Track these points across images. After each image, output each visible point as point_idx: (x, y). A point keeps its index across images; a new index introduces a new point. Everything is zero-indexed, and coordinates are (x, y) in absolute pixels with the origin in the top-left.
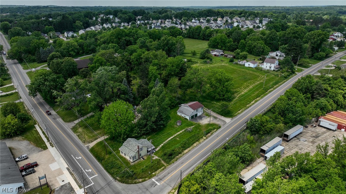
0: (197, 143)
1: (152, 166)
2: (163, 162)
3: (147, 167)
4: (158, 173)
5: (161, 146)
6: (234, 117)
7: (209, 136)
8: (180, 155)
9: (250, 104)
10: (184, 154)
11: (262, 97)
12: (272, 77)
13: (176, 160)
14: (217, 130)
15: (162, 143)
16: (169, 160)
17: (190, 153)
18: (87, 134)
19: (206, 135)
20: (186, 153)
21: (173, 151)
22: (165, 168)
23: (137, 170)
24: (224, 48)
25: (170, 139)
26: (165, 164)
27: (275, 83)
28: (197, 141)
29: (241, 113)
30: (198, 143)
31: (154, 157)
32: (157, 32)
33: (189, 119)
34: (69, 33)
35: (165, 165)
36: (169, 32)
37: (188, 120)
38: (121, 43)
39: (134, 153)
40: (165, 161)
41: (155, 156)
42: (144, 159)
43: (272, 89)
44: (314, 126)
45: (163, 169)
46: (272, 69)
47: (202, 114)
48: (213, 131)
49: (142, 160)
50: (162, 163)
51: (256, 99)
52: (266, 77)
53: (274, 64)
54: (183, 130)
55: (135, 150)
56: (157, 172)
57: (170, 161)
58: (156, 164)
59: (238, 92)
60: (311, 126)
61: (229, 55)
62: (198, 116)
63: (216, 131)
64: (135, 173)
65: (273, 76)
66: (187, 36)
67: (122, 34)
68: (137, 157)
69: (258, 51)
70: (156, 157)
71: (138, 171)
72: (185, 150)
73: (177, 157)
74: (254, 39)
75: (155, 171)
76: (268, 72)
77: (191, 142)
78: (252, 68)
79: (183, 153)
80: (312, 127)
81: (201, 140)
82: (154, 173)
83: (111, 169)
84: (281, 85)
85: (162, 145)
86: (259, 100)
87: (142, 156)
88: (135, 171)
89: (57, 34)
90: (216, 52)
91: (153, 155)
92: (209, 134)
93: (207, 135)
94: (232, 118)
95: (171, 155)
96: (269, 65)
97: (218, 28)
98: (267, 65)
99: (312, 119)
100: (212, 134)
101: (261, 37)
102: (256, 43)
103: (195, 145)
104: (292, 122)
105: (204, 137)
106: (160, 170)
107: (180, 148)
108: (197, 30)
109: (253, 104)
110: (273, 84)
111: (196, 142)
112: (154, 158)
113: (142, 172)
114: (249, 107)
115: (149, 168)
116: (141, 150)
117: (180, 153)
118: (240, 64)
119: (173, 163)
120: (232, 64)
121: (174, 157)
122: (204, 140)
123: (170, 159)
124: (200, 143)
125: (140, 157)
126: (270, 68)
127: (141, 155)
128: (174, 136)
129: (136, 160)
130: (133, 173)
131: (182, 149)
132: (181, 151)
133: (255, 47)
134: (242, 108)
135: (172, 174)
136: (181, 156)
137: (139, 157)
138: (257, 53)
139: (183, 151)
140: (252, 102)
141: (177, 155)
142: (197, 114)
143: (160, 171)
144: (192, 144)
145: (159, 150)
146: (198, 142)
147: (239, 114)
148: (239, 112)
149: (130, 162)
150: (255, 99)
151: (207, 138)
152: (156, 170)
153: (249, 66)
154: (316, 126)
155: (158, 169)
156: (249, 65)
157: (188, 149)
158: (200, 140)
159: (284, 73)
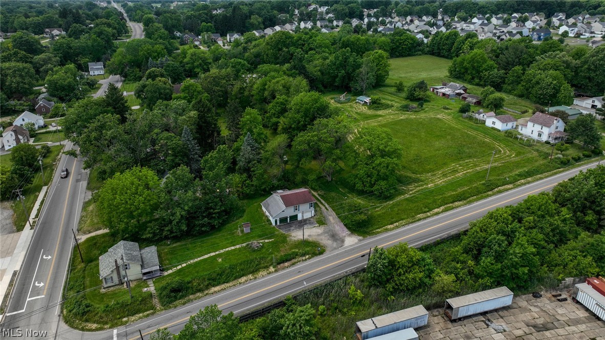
0: (250, 276)
1: (127, 305)
2: (156, 301)
3: (119, 304)
4: (133, 321)
5: (179, 267)
6: (368, 237)
7: (284, 268)
8: (199, 294)
9: (429, 214)
10: (207, 294)
11: (470, 202)
12: (530, 156)
13: (184, 303)
14: (309, 258)
15: (186, 263)
16: (168, 299)
17: (223, 294)
18: (94, 217)
19: (279, 263)
20: (212, 293)
21: (189, 282)
22: (153, 313)
24: (477, 80)
25: (206, 256)
26: (158, 306)
27: (527, 172)
28: (252, 273)
29: (393, 229)
30: (252, 278)
32: (362, 39)
34: (233, 36)
35: (157, 308)
36: (389, 41)
37: (271, 223)
38: (280, 58)
39: (110, 271)
40: (160, 299)
41: (151, 285)
43: (510, 186)
44: (563, 296)
45: (148, 315)
46: (544, 138)
47: (310, 218)
48: (301, 258)
49: (126, 287)
50: (153, 302)
51: (451, 205)
52: (516, 156)
53: (549, 127)
54: (244, 245)
56: (133, 318)
57: (171, 302)
58: (138, 302)
59: (423, 181)
60: (553, 296)
61: (471, 97)
62: (298, 219)
63: (306, 260)
65: (535, 154)
66: (428, 51)
67: (284, 42)
68: (116, 281)
69: (541, 94)
70: (150, 288)
71: (101, 306)
72: (215, 286)
74: (545, 65)
75: (130, 315)
76: (530, 143)
77: (238, 272)
78: (499, 131)
79: (206, 292)
80: (553, 299)
81: (263, 273)
82: (125, 319)
84: (541, 179)
85: (184, 265)
86: (460, 206)
88: (95, 306)
89: (213, 37)
90: (449, 88)
91: (149, 283)
92: (286, 264)
93: (282, 265)
94: (364, 237)
95: (178, 290)
96: (538, 128)
97: (508, 37)
98: (533, 129)
99: (564, 280)
100: (293, 264)
101: (566, 62)
102: (543, 76)
103: (243, 279)
104: (491, 277)
105: (271, 268)
106: (141, 315)
107: (203, 281)
108: (447, 40)
109: (437, 214)
110: (519, 175)
111: (249, 274)
112: (147, 289)
113: (104, 311)
114: (420, 220)
115: (120, 307)
117: (200, 291)
118: (476, 119)
119: (176, 307)
120: (461, 118)
121: (184, 296)
122: (268, 274)
123: (173, 298)
124: (255, 278)
126: (540, 135)
128: (217, 253)
129: (113, 284)
131: (208, 282)
132: (202, 286)
133: (538, 83)
134: (402, 219)
135: (153, 330)
136: (199, 298)
137: (120, 280)
138: (539, 97)
139: (208, 287)
140: (436, 210)
141: (192, 294)
142: (297, 215)
143: (141, 318)
144: (236, 278)
145: (169, 275)
146: (253, 275)
147: (387, 230)
148: (389, 227)
150: (447, 204)
151: (276, 271)
152: (133, 314)
153: (493, 126)
154: (565, 300)
155: (138, 311)
156: (494, 123)
157: (223, 286)
158: (259, 271)
159: (563, 152)
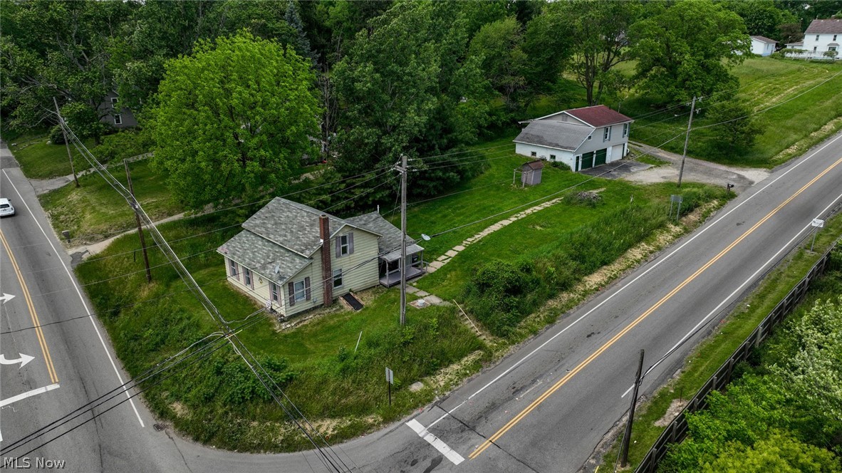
0: (644, 245)
1: (406, 344)
2: (471, 325)
3: (378, 345)
4: (446, 387)
5: (452, 253)
6: (776, 168)
7: (696, 225)
8: (565, 296)
9: (822, 132)
13: (551, 321)
14: (722, 204)
15: (460, 244)
16: (505, 316)
17: (622, 289)
18: (97, 208)
19: (681, 216)
20: (597, 290)
21: (527, 270)
22: (488, 357)
23: (310, 362)
25: (496, 227)
26: (487, 339)
28: (640, 238)
29: (799, 154)
30: (651, 248)
31: (416, 298)
33: (572, 165)
35: (488, 344)
37: (568, 168)
39: (297, 260)
40: (483, 318)
41: (422, 293)
42: (356, 305)
45: (477, 365)
47: (623, 158)
48: (707, 206)
49: (348, 308)
50: (466, 331)
51: (837, 120)
54: (557, 200)
55: (307, 246)
56: (441, 379)
57: (512, 323)
58: (432, 333)
62: (608, 160)
63: (718, 207)
64: (290, 379)
68: (318, 295)
70: (426, 300)
71: (319, 363)
72: (591, 270)
73: (550, 302)
75: (428, 374)
79: (580, 288)
81: (662, 238)
82: (417, 387)
83: (152, 354)
85: (460, 248)
87: (346, 290)
88: (295, 366)
91: (410, 290)
92: (692, 217)
93: (685, 219)
94: (767, 168)
95: (515, 289)
96: (826, 40)
98: (817, 43)
100: (705, 217)
103: (636, 253)
105: (671, 226)
106: (455, 367)
107: (559, 263)
111: (639, 242)
112: (420, 302)
113: (344, 371)
115: (388, 351)
116: (344, 251)
117: (565, 286)
119: (535, 333)
121: (535, 304)
122: (676, 237)
123: (514, 311)
124: (659, 248)
125: (337, 292)
126: (833, 49)
127: (338, 282)
128: (514, 219)
129: (308, 305)
130: (282, 375)
131: (573, 264)
132: (567, 273)
135: (539, 392)
137: (328, 291)
139: (577, 276)
140: (827, 128)
141: (551, 296)
142: (606, 150)
143: (461, 376)
145: (444, 270)
146: (648, 244)
147: (793, 156)
148: (789, 151)
149: (273, 316)
151: (686, 231)
152: (431, 370)
155: (444, 359)
157: (606, 272)
158: (653, 235)
